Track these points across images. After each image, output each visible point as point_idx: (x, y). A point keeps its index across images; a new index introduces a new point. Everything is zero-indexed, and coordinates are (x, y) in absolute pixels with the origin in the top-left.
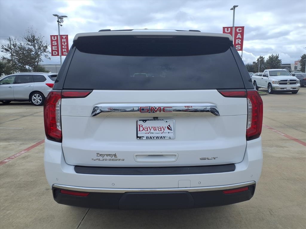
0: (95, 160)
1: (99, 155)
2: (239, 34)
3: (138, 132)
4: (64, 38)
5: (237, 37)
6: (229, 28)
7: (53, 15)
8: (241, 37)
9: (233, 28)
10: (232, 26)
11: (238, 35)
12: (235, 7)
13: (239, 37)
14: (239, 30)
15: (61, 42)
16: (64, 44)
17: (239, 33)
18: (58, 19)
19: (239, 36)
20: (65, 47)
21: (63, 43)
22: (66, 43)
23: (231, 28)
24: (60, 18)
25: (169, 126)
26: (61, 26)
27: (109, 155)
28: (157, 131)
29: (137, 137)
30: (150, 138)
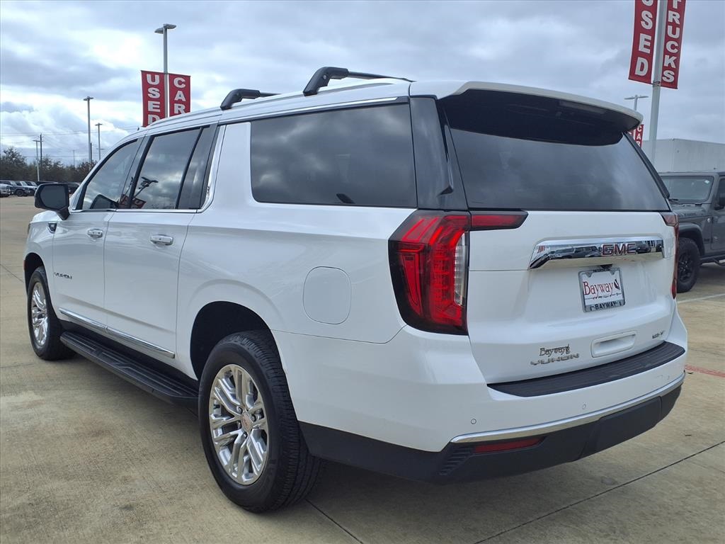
0: (535, 364)
1: (543, 352)
2: (180, 93)
3: (586, 297)
5: (176, 99)
6: (156, 76)
8: (184, 100)
9: (165, 76)
10: (163, 72)
11: (178, 95)
12: (167, 27)
13: (180, 98)
14: (180, 83)
17: (180, 89)
19: (180, 96)
23: (162, 75)
25: (615, 282)
27: (559, 349)
28: (605, 293)
29: (585, 307)
30: (599, 307)
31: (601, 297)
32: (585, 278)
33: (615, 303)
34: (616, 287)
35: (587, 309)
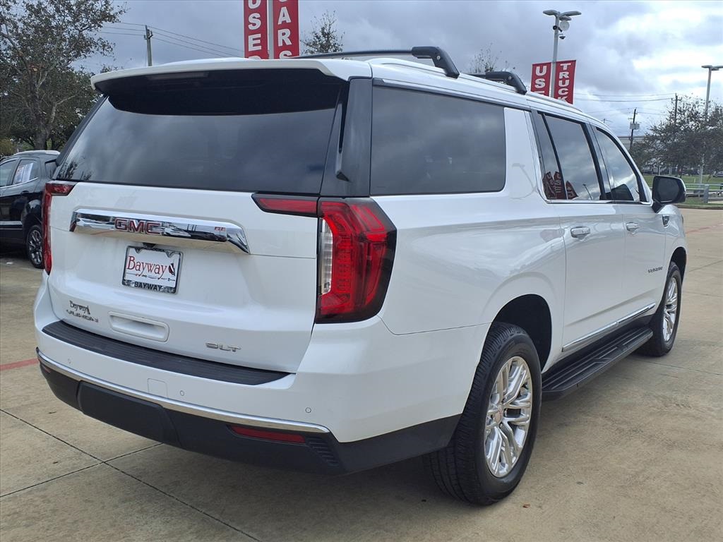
1: (72, 305)
3: (127, 271)
4: (565, 68)
7: (545, 13)
15: (557, 79)
16: (564, 83)
18: (557, 22)
20: (563, 91)
21: (560, 83)
22: (567, 82)
24: (561, 19)
25: (172, 264)
26: (563, 38)
27: (82, 307)
28: (153, 274)
29: (124, 280)
30: (139, 285)
31: (146, 276)
32: (132, 252)
33: (160, 287)
34: (171, 271)
35: (126, 283)
